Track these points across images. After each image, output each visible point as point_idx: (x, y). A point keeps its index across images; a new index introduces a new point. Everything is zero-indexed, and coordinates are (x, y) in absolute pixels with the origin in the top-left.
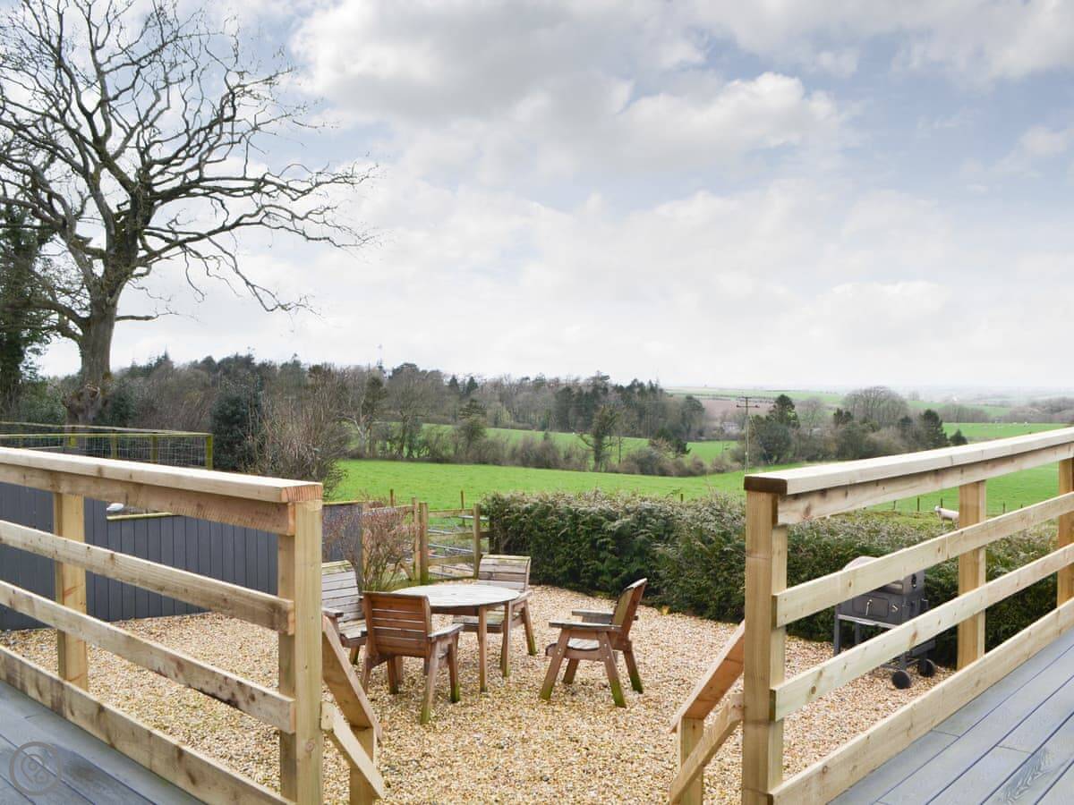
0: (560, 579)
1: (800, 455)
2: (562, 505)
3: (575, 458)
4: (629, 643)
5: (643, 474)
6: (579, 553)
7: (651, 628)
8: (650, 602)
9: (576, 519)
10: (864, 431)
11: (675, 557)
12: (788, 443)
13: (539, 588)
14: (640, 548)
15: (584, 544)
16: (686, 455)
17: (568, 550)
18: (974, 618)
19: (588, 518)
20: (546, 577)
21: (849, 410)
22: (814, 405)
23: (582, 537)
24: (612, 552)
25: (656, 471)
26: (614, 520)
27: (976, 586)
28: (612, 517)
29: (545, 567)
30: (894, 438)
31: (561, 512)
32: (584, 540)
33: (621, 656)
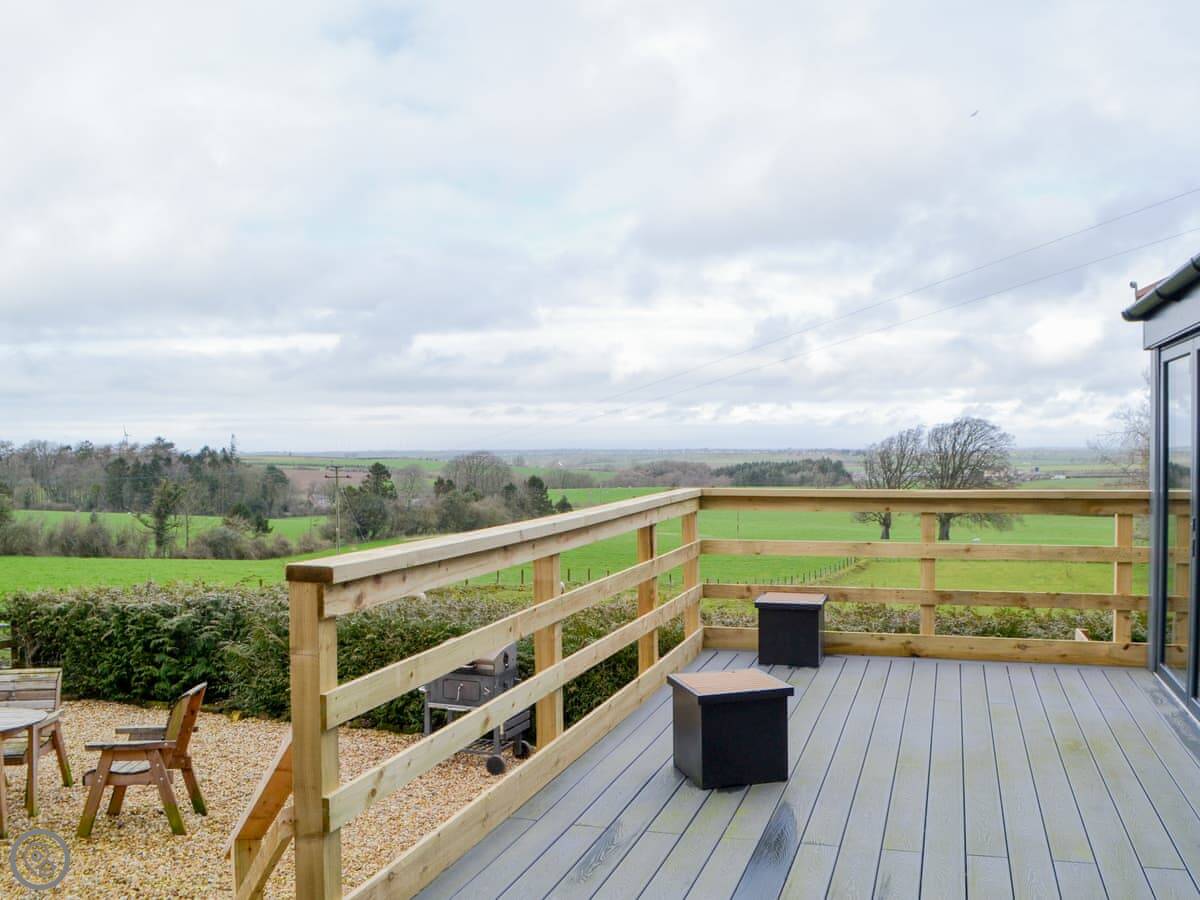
0: (105, 691)
1: (397, 529)
2: (106, 603)
3: (131, 544)
4: (188, 760)
5: (217, 558)
6: (129, 658)
7: (218, 738)
8: (217, 708)
9: (124, 618)
10: (467, 501)
11: (246, 655)
12: (385, 516)
13: (79, 704)
14: (204, 648)
15: (135, 647)
16: (267, 534)
17: (114, 655)
18: (552, 696)
19: (139, 616)
20: (87, 690)
21: (452, 479)
22: (413, 473)
23: (132, 639)
24: (171, 654)
25: (233, 554)
26: (171, 616)
27: (552, 663)
28: (168, 614)
29: (86, 677)
30: (499, 507)
31: (106, 611)
32: (135, 642)
33: (178, 775)
